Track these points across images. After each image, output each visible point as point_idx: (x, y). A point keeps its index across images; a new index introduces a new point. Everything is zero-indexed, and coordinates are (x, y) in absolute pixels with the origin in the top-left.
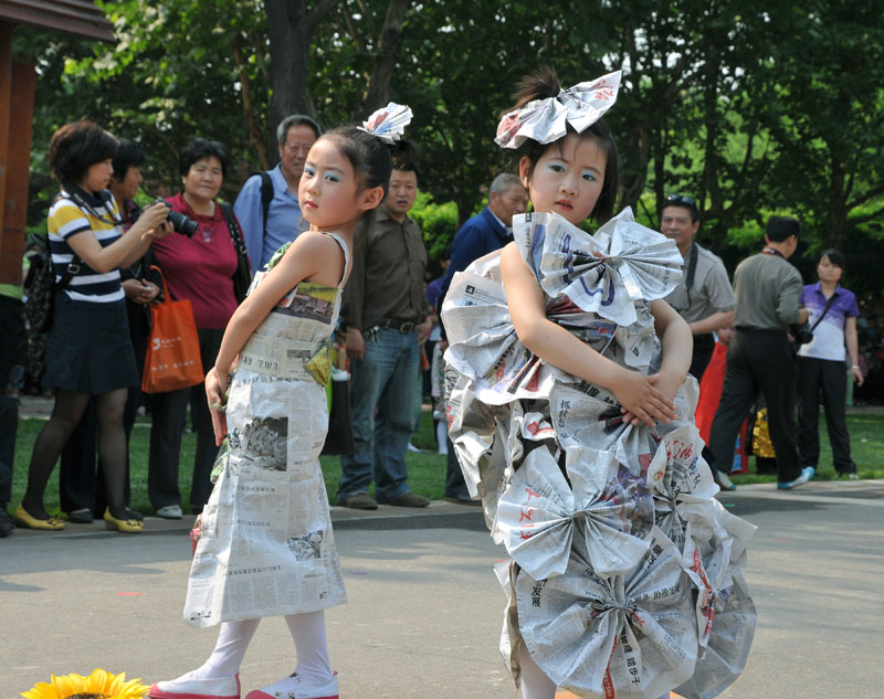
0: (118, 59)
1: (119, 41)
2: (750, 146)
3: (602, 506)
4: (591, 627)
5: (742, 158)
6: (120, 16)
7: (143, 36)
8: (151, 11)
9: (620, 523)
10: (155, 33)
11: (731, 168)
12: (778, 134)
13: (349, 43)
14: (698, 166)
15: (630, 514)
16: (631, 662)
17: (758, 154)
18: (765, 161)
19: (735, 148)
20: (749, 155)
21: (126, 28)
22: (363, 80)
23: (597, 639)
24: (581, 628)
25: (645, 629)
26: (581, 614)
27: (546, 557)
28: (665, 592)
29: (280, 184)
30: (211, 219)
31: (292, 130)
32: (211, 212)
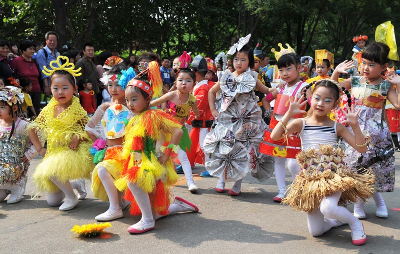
0: (18, 17)
1: (18, 13)
3: (224, 140)
4: (221, 164)
6: (18, 6)
7: (24, 11)
8: (26, 4)
9: (227, 144)
10: (28, 10)
11: (185, 43)
12: (196, 34)
14: (177, 43)
15: (229, 142)
16: (231, 172)
18: (194, 41)
19: (186, 37)
20: (190, 39)
21: (20, 9)
23: (222, 166)
24: (218, 164)
25: (233, 165)
26: (218, 161)
27: (210, 149)
28: (241, 158)
29: (49, 51)
30: (31, 62)
31: (50, 36)
32: (30, 60)
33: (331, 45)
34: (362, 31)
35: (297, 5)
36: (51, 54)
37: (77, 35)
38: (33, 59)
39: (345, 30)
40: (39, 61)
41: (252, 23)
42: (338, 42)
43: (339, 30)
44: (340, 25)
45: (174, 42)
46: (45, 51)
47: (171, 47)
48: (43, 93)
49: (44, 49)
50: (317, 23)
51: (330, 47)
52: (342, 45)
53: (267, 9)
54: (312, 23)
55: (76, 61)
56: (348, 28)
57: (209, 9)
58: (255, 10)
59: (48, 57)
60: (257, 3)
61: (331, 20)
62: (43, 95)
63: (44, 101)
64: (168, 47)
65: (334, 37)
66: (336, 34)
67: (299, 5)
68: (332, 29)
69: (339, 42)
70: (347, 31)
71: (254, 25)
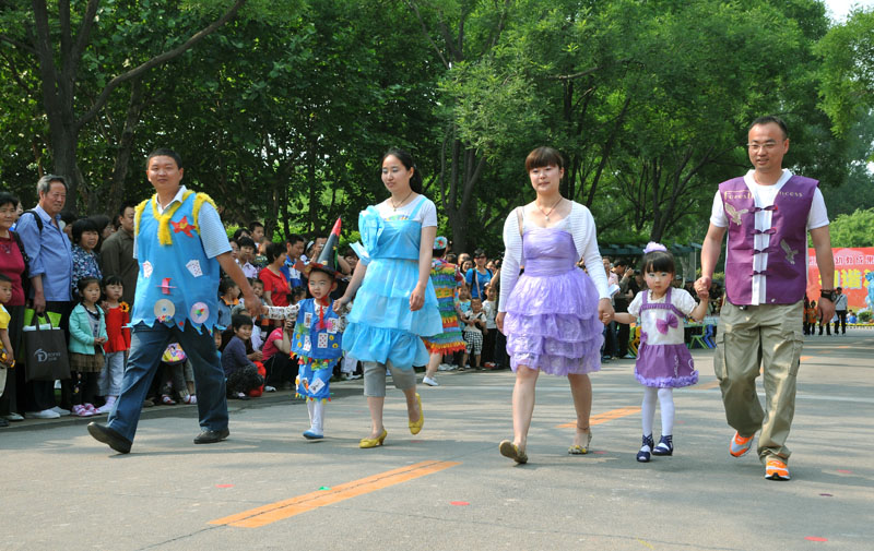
2: (334, 197)
5: (330, 203)
11: (325, 208)
12: (349, 190)
13: (102, 140)
14: (306, 209)
17: (338, 201)
18: (343, 205)
19: (326, 198)
20: (334, 201)
22: (112, 162)
29: (45, 217)
30: (9, 240)
31: (54, 185)
32: (7, 236)
33: (626, 217)
34: (689, 190)
35: (559, 134)
36: (50, 223)
37: (90, 188)
38: (11, 233)
39: (656, 187)
40: (25, 238)
41: (469, 169)
42: (641, 213)
43: (643, 187)
44: (645, 177)
45: (300, 206)
46: (37, 218)
47: (293, 217)
48: (31, 307)
49: (34, 213)
50: (599, 173)
51: (626, 222)
52: (649, 218)
53: (500, 140)
54: (588, 173)
55: (104, 239)
56: (662, 185)
57: (378, 140)
58: (476, 140)
59: (44, 229)
60: (481, 128)
61: (626, 169)
62: (30, 313)
63: (32, 325)
64: (287, 217)
65: (633, 200)
66: (636, 195)
67: (564, 134)
68: (628, 185)
69: (644, 211)
70: (660, 191)
71: (473, 173)
